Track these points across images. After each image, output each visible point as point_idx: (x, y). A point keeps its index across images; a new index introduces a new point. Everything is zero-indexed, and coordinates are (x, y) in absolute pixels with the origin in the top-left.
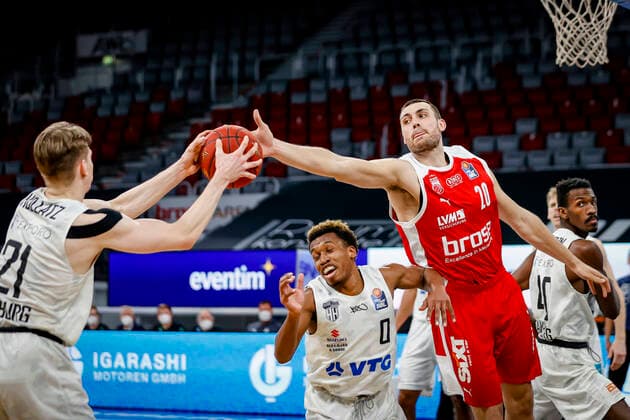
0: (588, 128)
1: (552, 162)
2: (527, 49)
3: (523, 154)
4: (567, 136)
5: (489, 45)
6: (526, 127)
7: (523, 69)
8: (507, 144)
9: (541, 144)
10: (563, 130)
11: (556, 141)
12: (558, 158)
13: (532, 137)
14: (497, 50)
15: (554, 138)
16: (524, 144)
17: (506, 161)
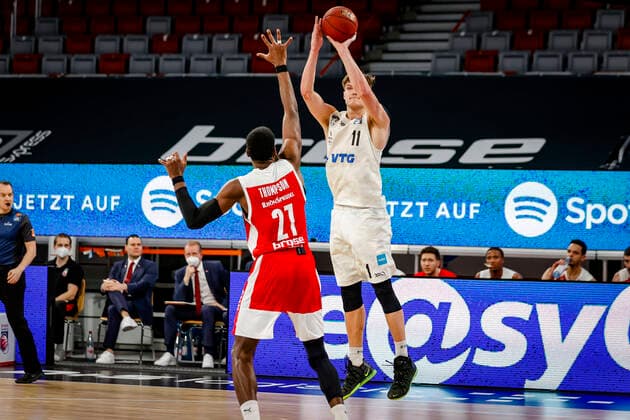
0: (231, 31)
1: (187, 69)
3: (153, 57)
4: (206, 38)
6: (159, 26)
8: (135, 45)
9: (175, 47)
10: (201, 32)
11: (194, 43)
12: (194, 64)
13: (165, 38)
16: (155, 46)
17: (133, 64)
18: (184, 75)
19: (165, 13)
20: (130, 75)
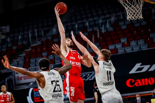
0: (142, 39)
1: (132, 50)
2: (121, 17)
3: (124, 48)
4: (136, 41)
5: (110, 17)
6: (124, 40)
7: (121, 23)
8: (119, 46)
9: (129, 45)
10: (134, 40)
11: (133, 43)
12: (134, 48)
13: (126, 43)
14: (113, 19)
15: (132, 42)
16: (124, 45)
17: (119, 51)
18: (132, 51)
19: (125, 37)
20: (119, 54)
